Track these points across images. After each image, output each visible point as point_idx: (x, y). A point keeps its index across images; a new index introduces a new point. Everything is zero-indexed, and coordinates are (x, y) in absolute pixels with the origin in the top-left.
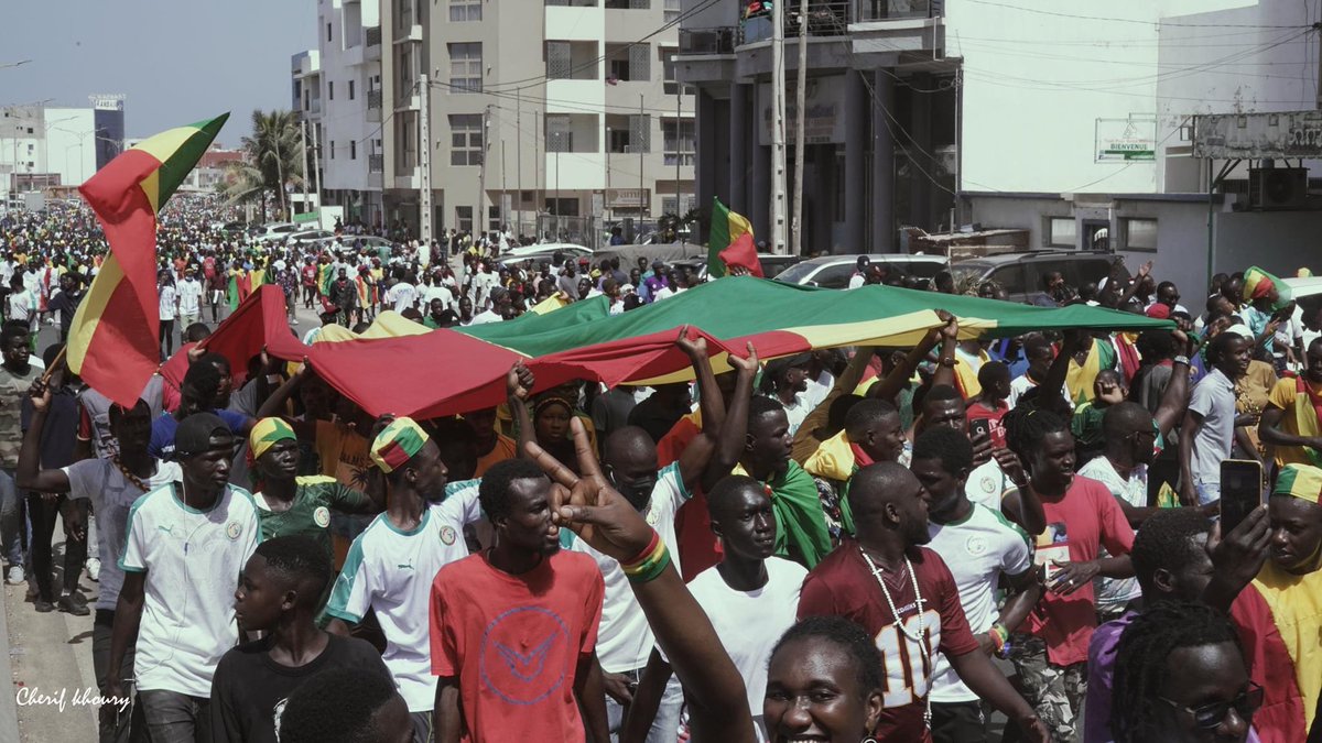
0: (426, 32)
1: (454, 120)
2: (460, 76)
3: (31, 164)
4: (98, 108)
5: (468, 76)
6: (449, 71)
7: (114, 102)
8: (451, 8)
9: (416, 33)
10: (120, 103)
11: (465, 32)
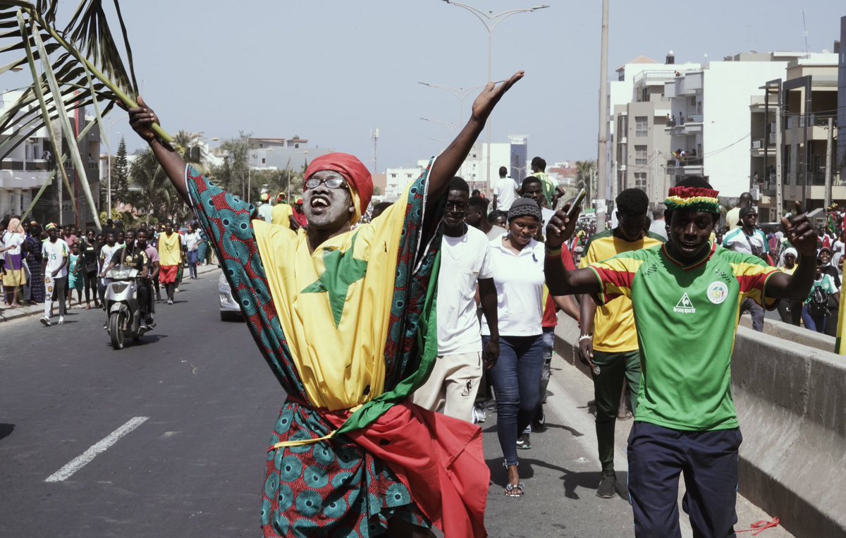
0: (627, 140)
1: (636, 175)
2: (639, 158)
3: (474, 175)
4: (513, 143)
5: (642, 158)
6: (635, 155)
7: (521, 139)
8: (637, 132)
9: (624, 140)
10: (525, 140)
11: (641, 142)
